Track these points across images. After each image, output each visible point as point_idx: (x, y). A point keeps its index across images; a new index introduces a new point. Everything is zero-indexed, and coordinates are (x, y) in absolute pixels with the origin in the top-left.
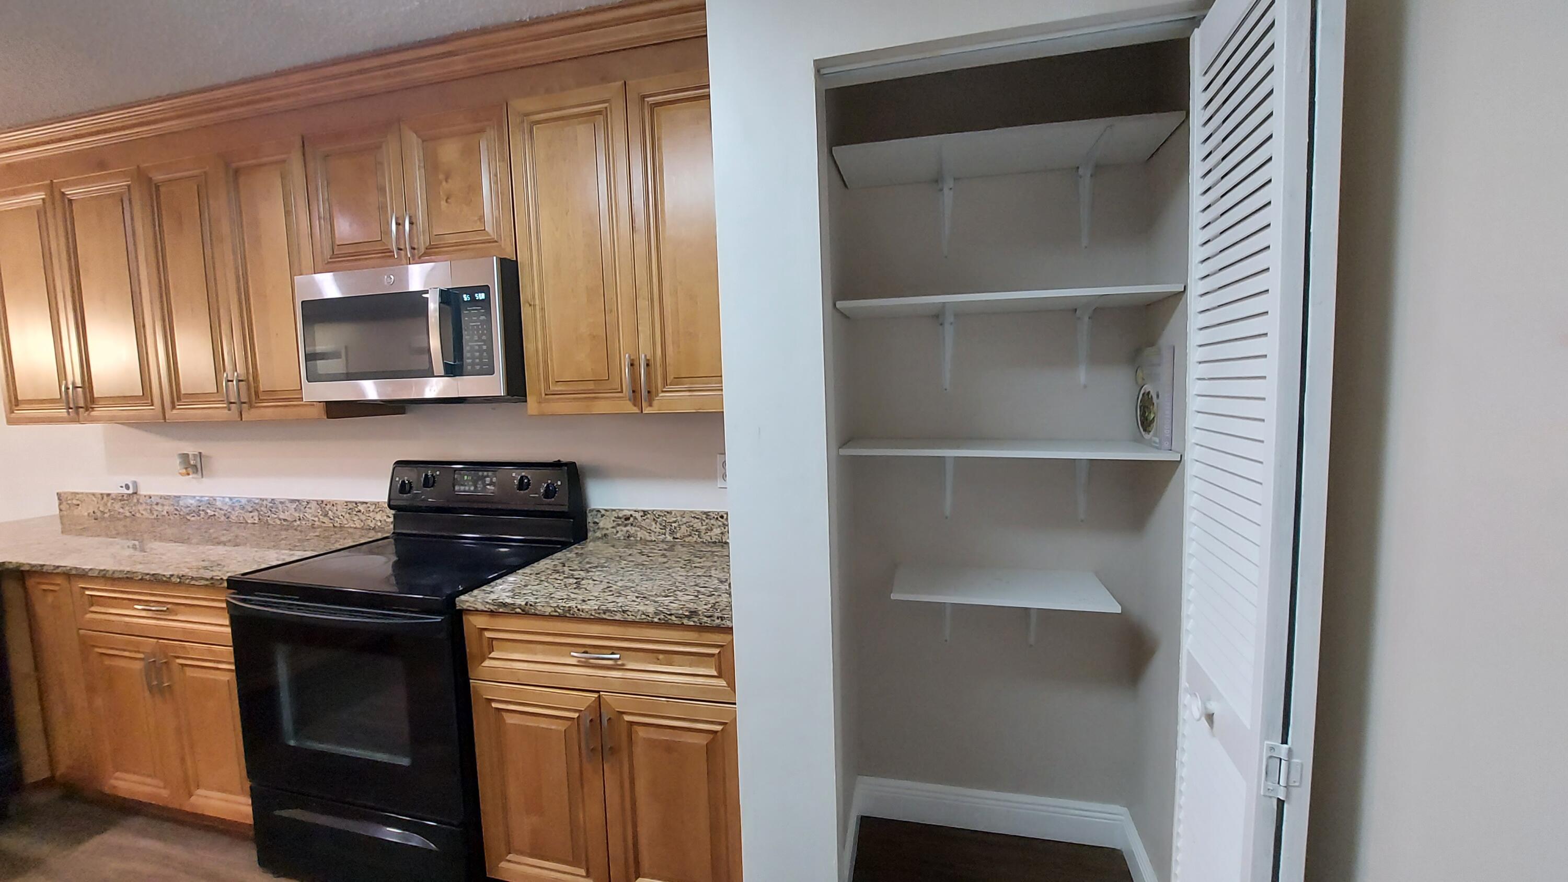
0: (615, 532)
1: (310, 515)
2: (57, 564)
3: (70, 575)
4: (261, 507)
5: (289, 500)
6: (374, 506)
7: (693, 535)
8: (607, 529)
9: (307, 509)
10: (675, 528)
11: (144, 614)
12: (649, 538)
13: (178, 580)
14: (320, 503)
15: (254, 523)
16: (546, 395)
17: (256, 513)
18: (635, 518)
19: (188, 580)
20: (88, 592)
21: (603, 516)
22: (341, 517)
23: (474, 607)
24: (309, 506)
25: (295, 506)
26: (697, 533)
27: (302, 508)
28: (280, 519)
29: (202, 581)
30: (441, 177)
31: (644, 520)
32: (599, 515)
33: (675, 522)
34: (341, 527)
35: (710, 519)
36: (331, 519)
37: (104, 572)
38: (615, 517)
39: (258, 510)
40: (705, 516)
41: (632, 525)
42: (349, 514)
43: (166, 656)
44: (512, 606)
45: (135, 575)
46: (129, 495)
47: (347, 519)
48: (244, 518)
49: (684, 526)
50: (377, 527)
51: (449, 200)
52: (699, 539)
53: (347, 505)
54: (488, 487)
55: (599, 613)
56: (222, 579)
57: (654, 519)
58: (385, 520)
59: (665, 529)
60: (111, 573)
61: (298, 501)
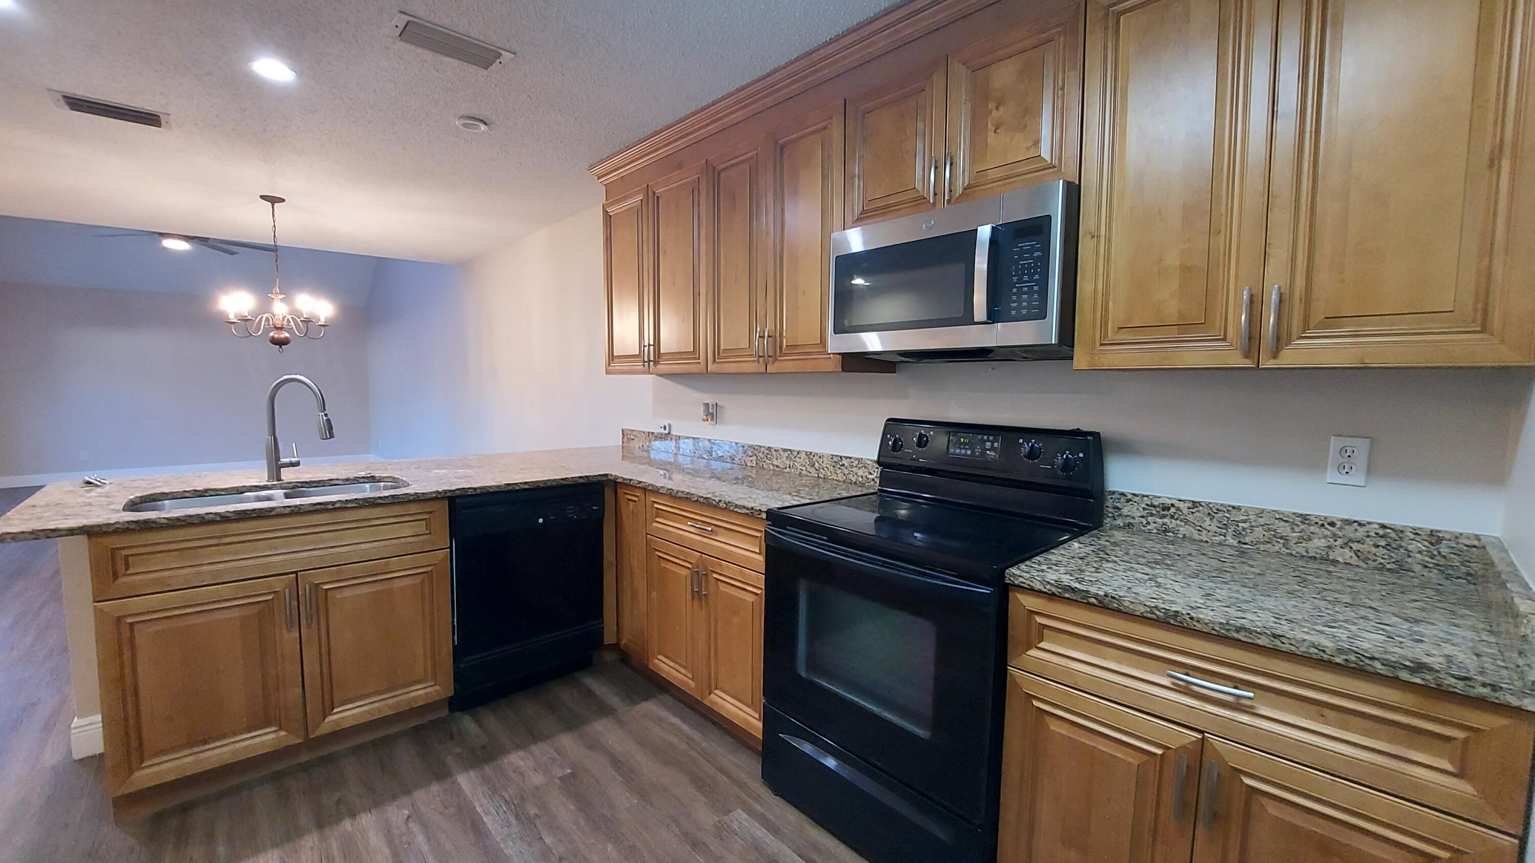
0: (1145, 522)
1: (799, 464)
2: (640, 480)
3: (647, 490)
4: (759, 453)
5: (782, 449)
6: (857, 462)
7: (1274, 543)
8: (1133, 518)
9: (797, 458)
10: (1244, 529)
11: (693, 530)
12: (1197, 537)
13: (725, 506)
14: (809, 454)
15: (752, 467)
16: (1101, 345)
17: (754, 458)
18: (1178, 509)
19: (732, 507)
20: (656, 506)
21: (1128, 501)
22: (825, 469)
23: (1029, 585)
24: (798, 456)
25: (787, 455)
26: (1282, 541)
27: (793, 457)
28: (773, 466)
29: (744, 509)
30: (992, 105)
31: (1193, 513)
32: (1123, 500)
33: (1244, 522)
34: (824, 478)
35: (1309, 525)
36: (816, 470)
37: (671, 491)
38: (1147, 505)
39: (756, 455)
40: (1300, 519)
41: (1172, 517)
42: (834, 466)
43: (706, 569)
44: (1084, 594)
45: (692, 496)
46: (666, 434)
47: (831, 472)
48: (744, 461)
49: (1260, 529)
50: (858, 482)
51: (998, 131)
52: (1283, 549)
53: (832, 458)
54: (988, 452)
55: (1228, 630)
56: (760, 510)
57: (1209, 514)
58: (866, 477)
59: (1226, 529)
60: (675, 492)
61: (790, 450)
